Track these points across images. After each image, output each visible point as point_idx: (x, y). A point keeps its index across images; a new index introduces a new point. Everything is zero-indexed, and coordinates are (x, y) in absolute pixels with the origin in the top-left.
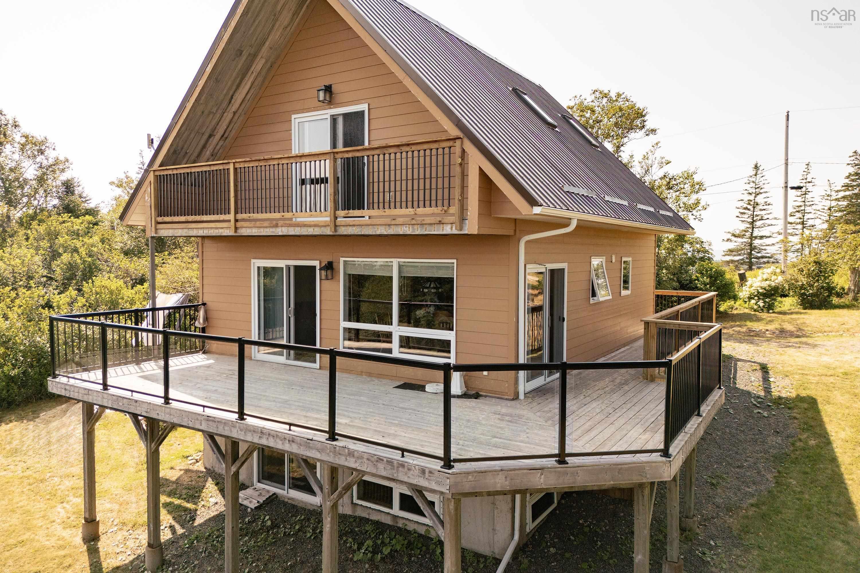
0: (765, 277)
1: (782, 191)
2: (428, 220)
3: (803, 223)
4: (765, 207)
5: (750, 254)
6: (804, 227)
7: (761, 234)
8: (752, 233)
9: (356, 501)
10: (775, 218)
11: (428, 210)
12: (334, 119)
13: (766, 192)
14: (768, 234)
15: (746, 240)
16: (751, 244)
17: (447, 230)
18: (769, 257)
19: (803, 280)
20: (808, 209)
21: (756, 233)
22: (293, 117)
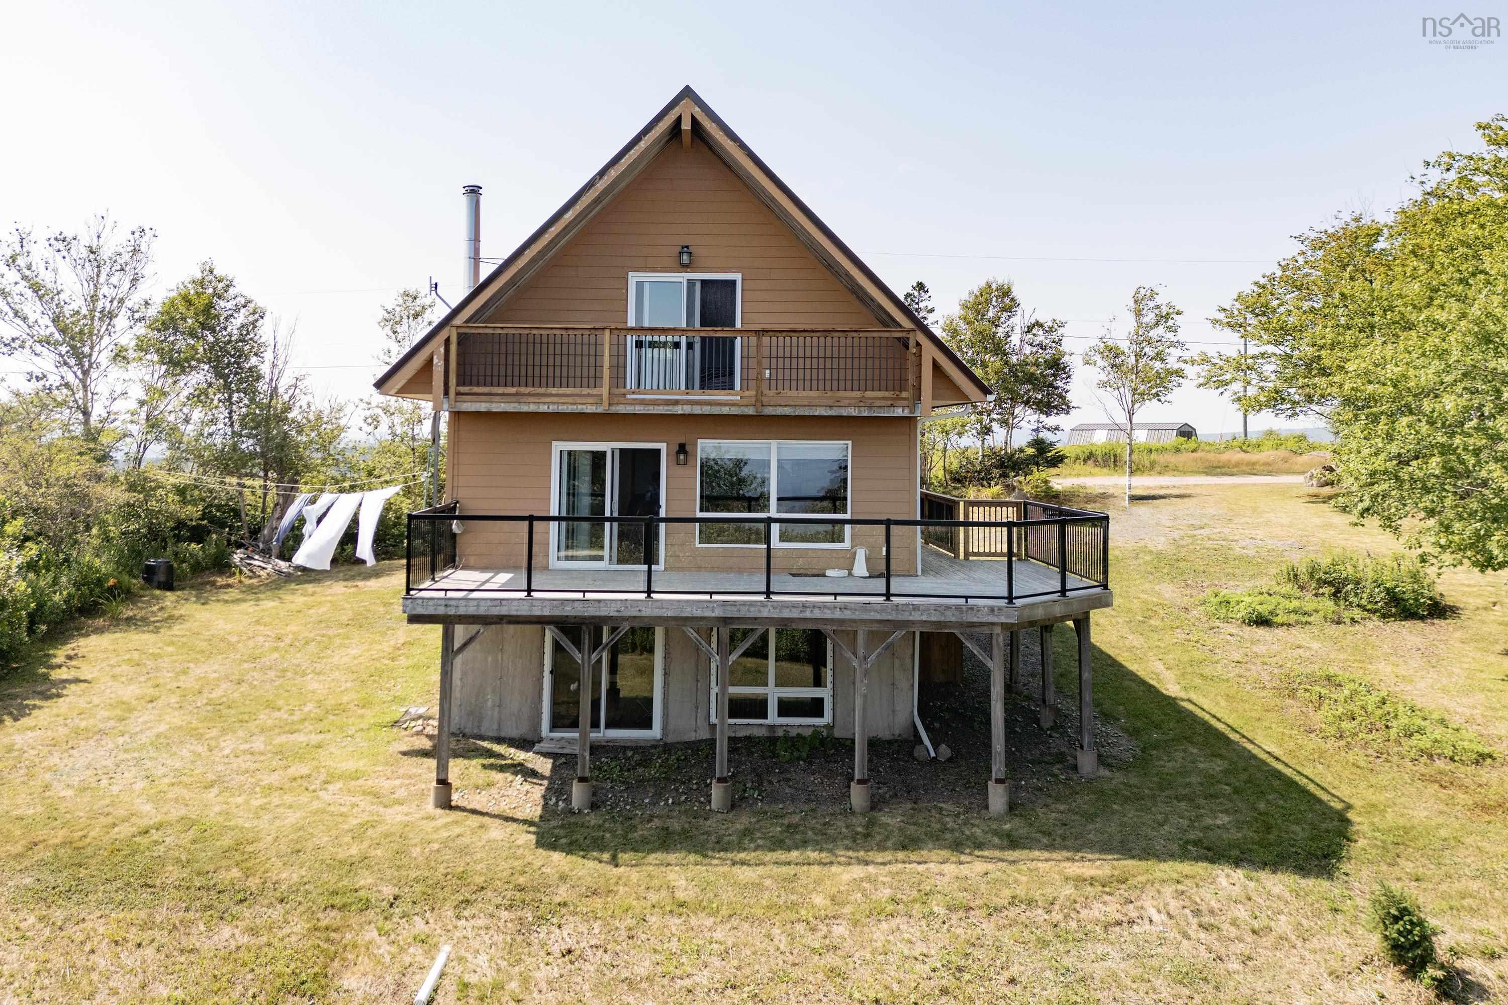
2: (878, 403)
11: (878, 394)
22: (630, 274)
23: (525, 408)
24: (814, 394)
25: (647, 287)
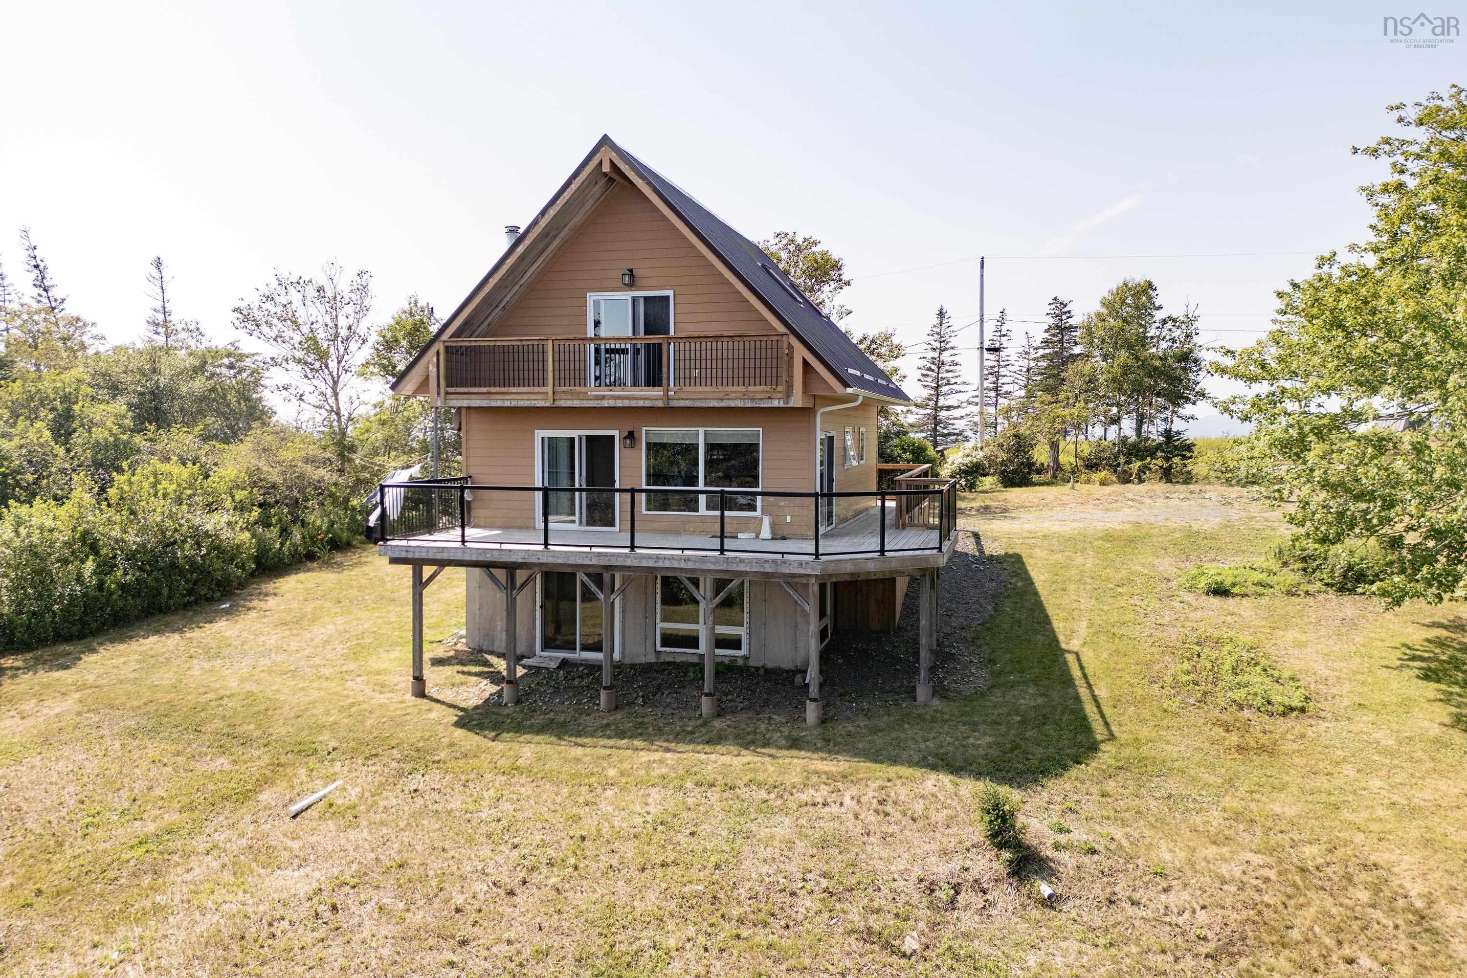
0: (967, 452)
1: (978, 352)
2: (759, 396)
3: (996, 389)
4: (952, 368)
5: (935, 429)
6: (997, 395)
7: (947, 403)
8: (936, 402)
9: (659, 648)
10: (964, 383)
11: (759, 388)
12: (634, 300)
13: (953, 348)
14: (956, 404)
15: (929, 411)
16: (935, 418)
17: (775, 403)
18: (958, 435)
19: (1002, 456)
20: (1003, 371)
21: (942, 402)
22: (588, 294)
23: (494, 404)
24: (708, 389)
25: (602, 304)
